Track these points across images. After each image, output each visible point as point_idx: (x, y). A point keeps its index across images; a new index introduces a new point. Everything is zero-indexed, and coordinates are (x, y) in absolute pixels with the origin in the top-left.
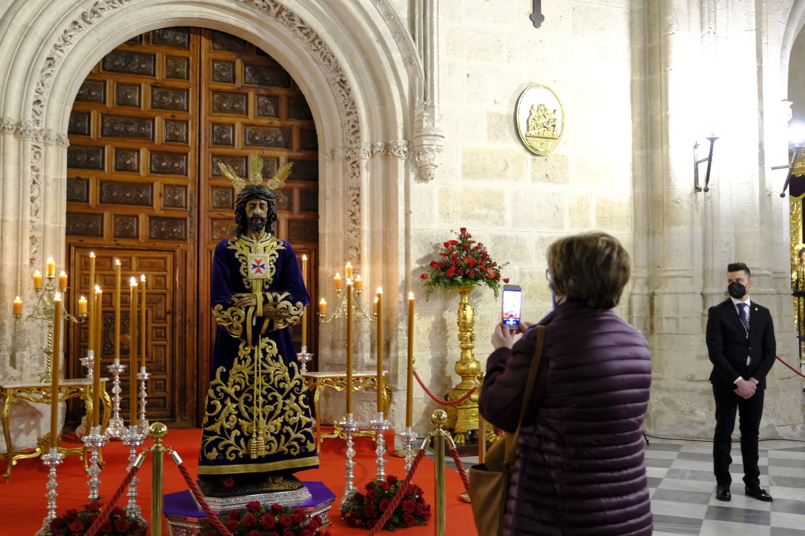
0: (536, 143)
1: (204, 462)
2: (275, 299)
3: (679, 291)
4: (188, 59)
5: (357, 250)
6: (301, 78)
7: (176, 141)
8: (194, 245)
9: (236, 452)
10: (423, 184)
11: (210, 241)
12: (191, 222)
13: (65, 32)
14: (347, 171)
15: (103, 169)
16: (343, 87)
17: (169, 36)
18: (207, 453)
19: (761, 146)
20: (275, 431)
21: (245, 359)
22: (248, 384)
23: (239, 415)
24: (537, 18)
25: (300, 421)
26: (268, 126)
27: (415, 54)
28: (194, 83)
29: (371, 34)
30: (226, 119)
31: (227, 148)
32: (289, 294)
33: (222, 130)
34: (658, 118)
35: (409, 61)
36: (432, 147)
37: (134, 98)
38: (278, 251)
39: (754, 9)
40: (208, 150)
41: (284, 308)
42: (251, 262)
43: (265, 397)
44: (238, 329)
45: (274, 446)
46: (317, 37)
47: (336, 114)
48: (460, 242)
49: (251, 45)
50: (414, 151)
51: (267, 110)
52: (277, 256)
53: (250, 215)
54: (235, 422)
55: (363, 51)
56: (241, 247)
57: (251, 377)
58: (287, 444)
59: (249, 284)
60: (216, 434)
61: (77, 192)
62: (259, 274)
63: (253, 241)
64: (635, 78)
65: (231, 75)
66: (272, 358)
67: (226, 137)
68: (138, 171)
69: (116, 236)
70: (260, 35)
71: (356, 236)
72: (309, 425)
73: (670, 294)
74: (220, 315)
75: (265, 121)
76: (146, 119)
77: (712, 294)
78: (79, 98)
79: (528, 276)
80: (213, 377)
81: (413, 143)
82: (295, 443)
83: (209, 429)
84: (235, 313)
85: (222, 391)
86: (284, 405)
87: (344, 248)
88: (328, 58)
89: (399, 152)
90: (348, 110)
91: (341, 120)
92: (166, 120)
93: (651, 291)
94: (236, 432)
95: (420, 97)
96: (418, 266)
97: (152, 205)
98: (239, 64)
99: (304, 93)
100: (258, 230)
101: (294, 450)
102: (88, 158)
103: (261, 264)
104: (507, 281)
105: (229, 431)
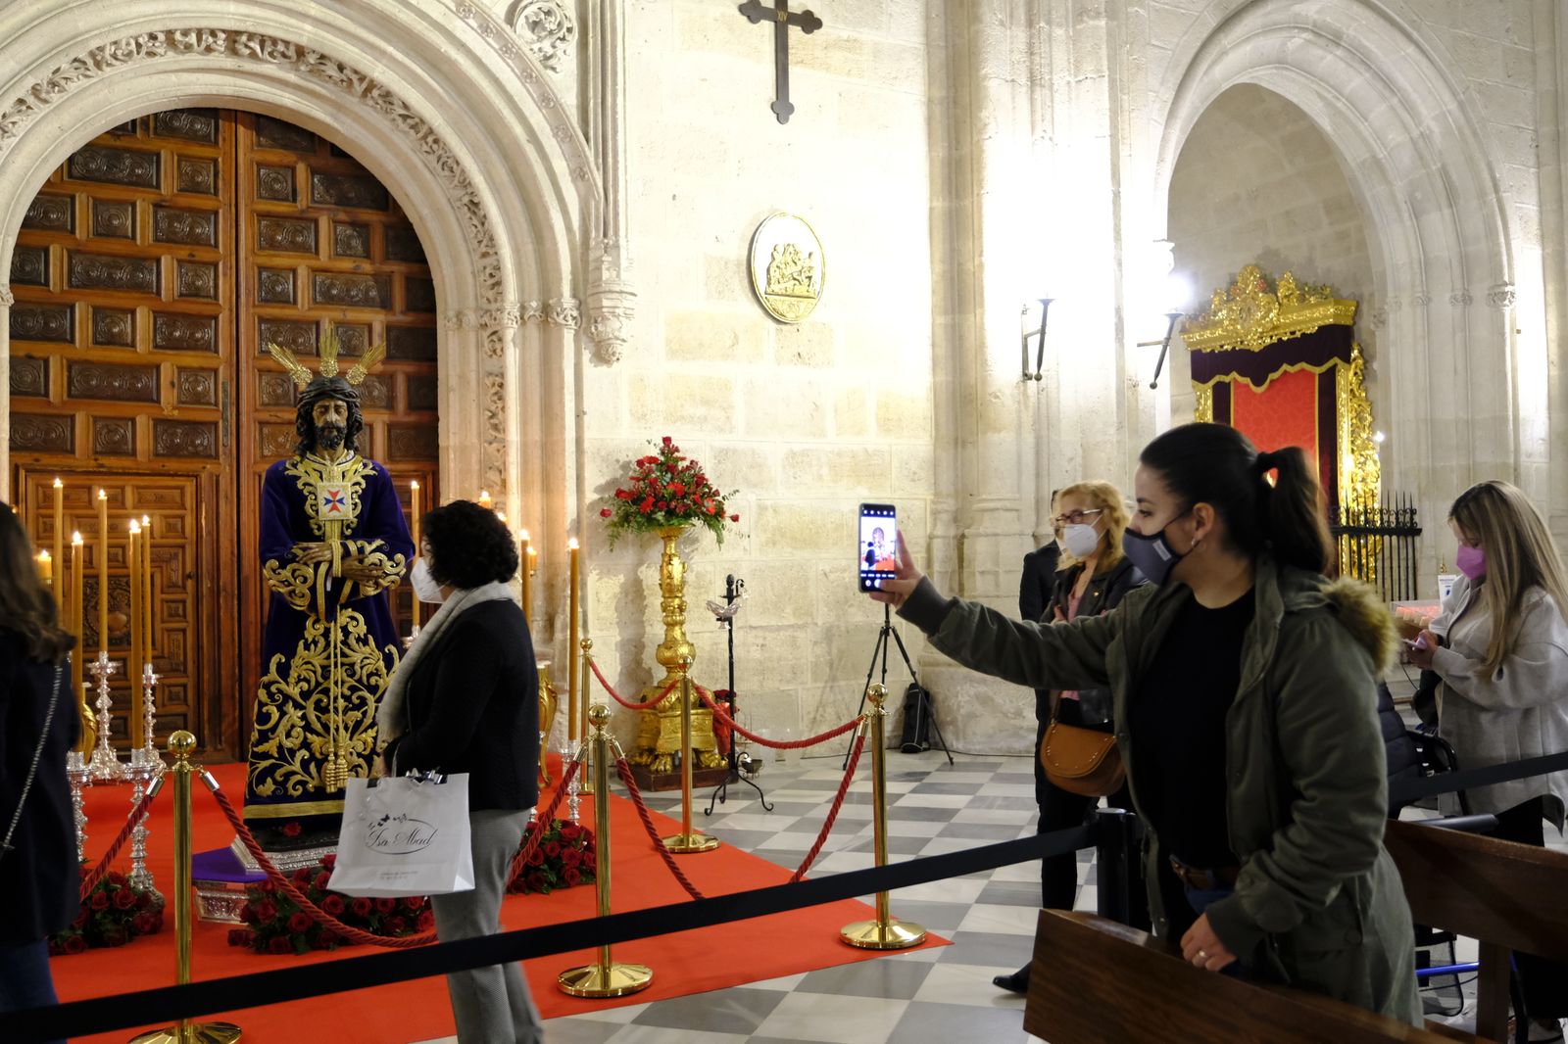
0: (780, 304)
1: (254, 799)
2: (361, 550)
3: (999, 531)
4: (215, 161)
5: (500, 472)
6: (407, 195)
7: (197, 295)
8: (231, 466)
9: (303, 783)
10: (604, 368)
11: (258, 459)
12: (225, 429)
13: (4, 116)
14: (483, 346)
15: (72, 341)
16: (474, 213)
17: (182, 122)
18: (257, 786)
19: (1118, 311)
20: (365, 750)
21: (315, 642)
22: (320, 680)
23: (308, 728)
24: (783, 108)
27: (588, 163)
28: (227, 202)
29: (518, 130)
30: (282, 260)
31: (283, 308)
32: (383, 542)
33: (274, 278)
34: (969, 266)
35: (580, 174)
36: (617, 310)
37: (123, 225)
38: (364, 477)
39: (1107, 106)
40: (251, 310)
41: (375, 564)
42: (323, 495)
43: (347, 699)
44: (303, 596)
45: (363, 773)
46: (431, 131)
47: (465, 256)
48: (662, 459)
49: (322, 141)
50: (589, 316)
51: (349, 247)
52: (364, 486)
53: (320, 424)
54: (301, 739)
55: (506, 157)
56: (306, 472)
57: (325, 669)
59: (319, 528)
60: (272, 757)
61: (29, 379)
62: (334, 514)
63: (325, 462)
64: (935, 204)
65: (290, 188)
66: (358, 639)
67: (283, 290)
68: (133, 345)
69: (96, 453)
70: (336, 125)
71: (498, 451)
73: (987, 535)
74: (275, 578)
75: (347, 264)
76: (145, 259)
78: (28, 224)
79: (771, 510)
80: (266, 671)
81: (586, 304)
83: (260, 749)
84: (297, 573)
85: (280, 691)
87: (480, 470)
88: (449, 165)
89: (564, 318)
90: (484, 249)
91: (472, 264)
92: (179, 261)
93: (960, 532)
94: (304, 754)
95: (597, 230)
96: (596, 496)
97: (158, 401)
98: (302, 170)
99: (411, 220)
100: (332, 446)
102: (46, 324)
103: (338, 498)
104: (735, 519)
105: (292, 752)
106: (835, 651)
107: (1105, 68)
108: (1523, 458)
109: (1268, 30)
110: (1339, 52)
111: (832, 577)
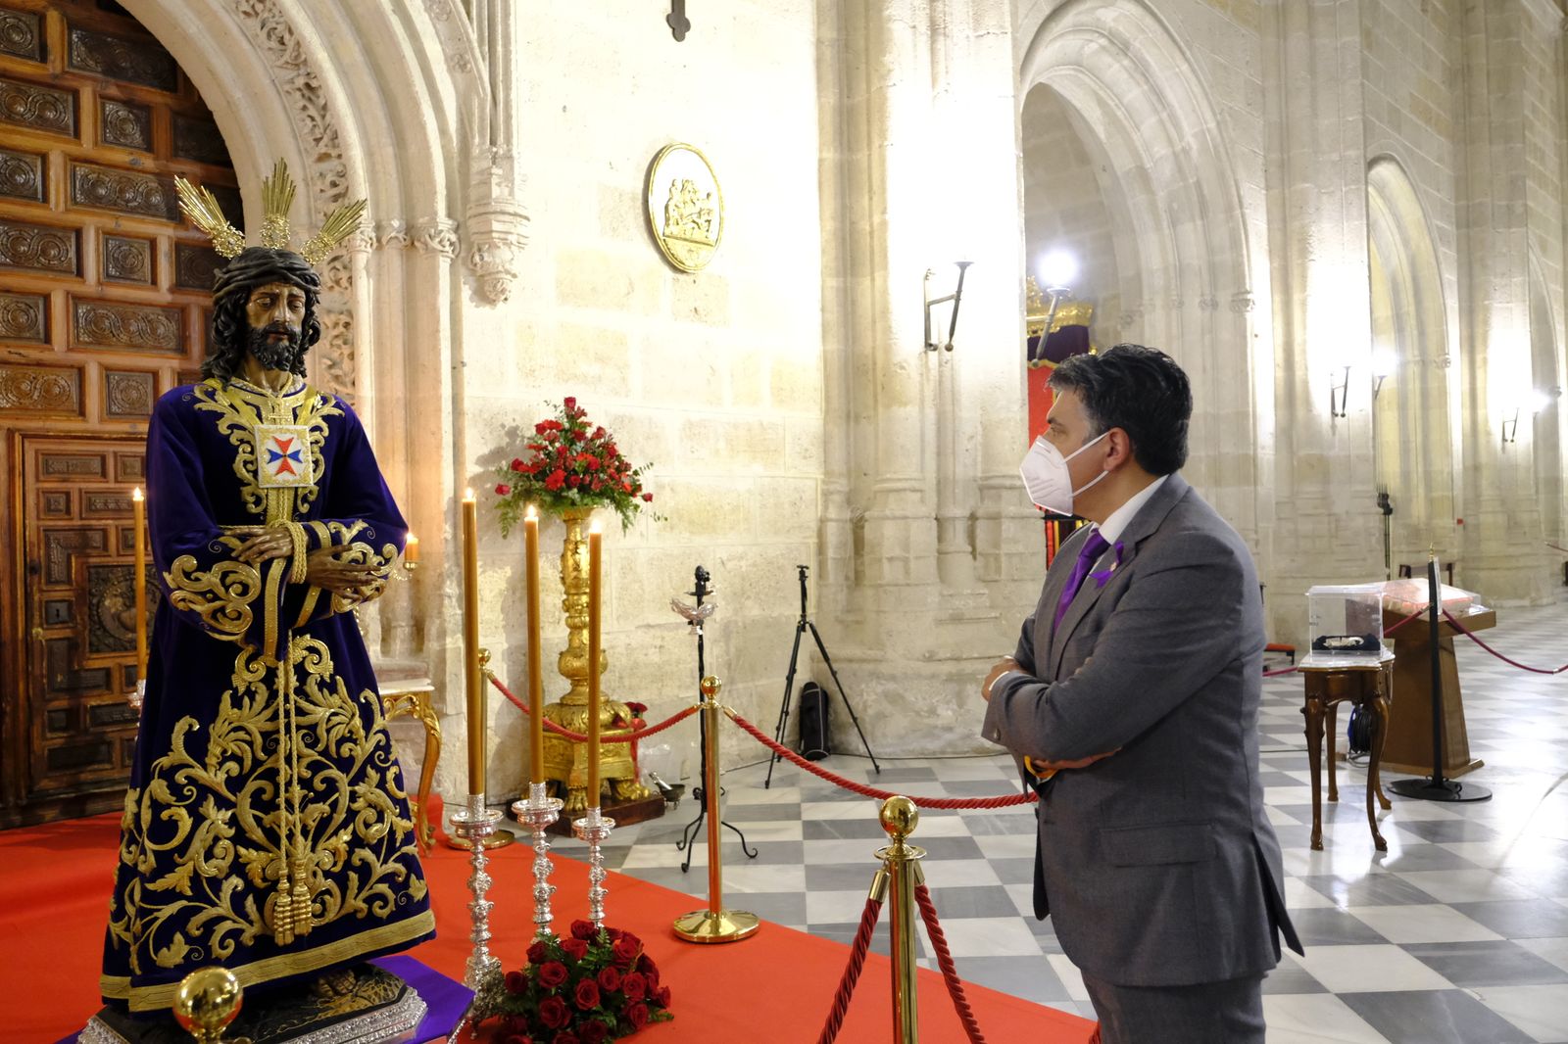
0: (679, 249)
1: (151, 974)
3: (908, 514)
9: (234, 934)
10: (486, 309)
16: (311, 101)
18: (156, 952)
20: (335, 864)
21: (251, 694)
22: (261, 755)
23: (241, 838)
24: (678, 23)
25: (392, 832)
26: (128, 169)
27: (472, 49)
30: (25, 139)
31: (27, 205)
32: (366, 525)
33: (14, 163)
35: (459, 63)
36: (510, 237)
38: (326, 418)
39: (1011, 64)
41: (357, 562)
42: (265, 445)
43: (305, 783)
44: (239, 617)
45: (333, 903)
48: (565, 423)
50: (471, 242)
51: (124, 133)
52: (326, 433)
53: (260, 324)
54: (230, 859)
55: (359, 31)
56: (232, 406)
57: (270, 741)
58: (364, 894)
59: (258, 501)
60: (181, 896)
62: (286, 475)
63: (264, 392)
64: (825, 155)
65: (36, 41)
66: (322, 685)
67: (27, 182)
72: (409, 838)
73: (895, 518)
74: (188, 584)
75: (120, 156)
77: (954, 519)
79: (668, 489)
80: (166, 749)
81: (466, 228)
82: (383, 888)
83: (159, 885)
84: (231, 578)
85: (191, 780)
86: (353, 797)
88: (279, 33)
89: (440, 242)
90: (322, 148)
91: (304, 168)
93: (857, 515)
94: (236, 882)
95: (482, 136)
96: (478, 470)
98: (54, 20)
99: (211, 107)
100: (277, 366)
101: (382, 904)
103: (290, 451)
104: (648, 498)
105: (216, 883)
106: (732, 650)
107: (1008, 25)
108: (1259, 451)
109: (1078, 29)
110: (1126, 62)
111: (730, 565)
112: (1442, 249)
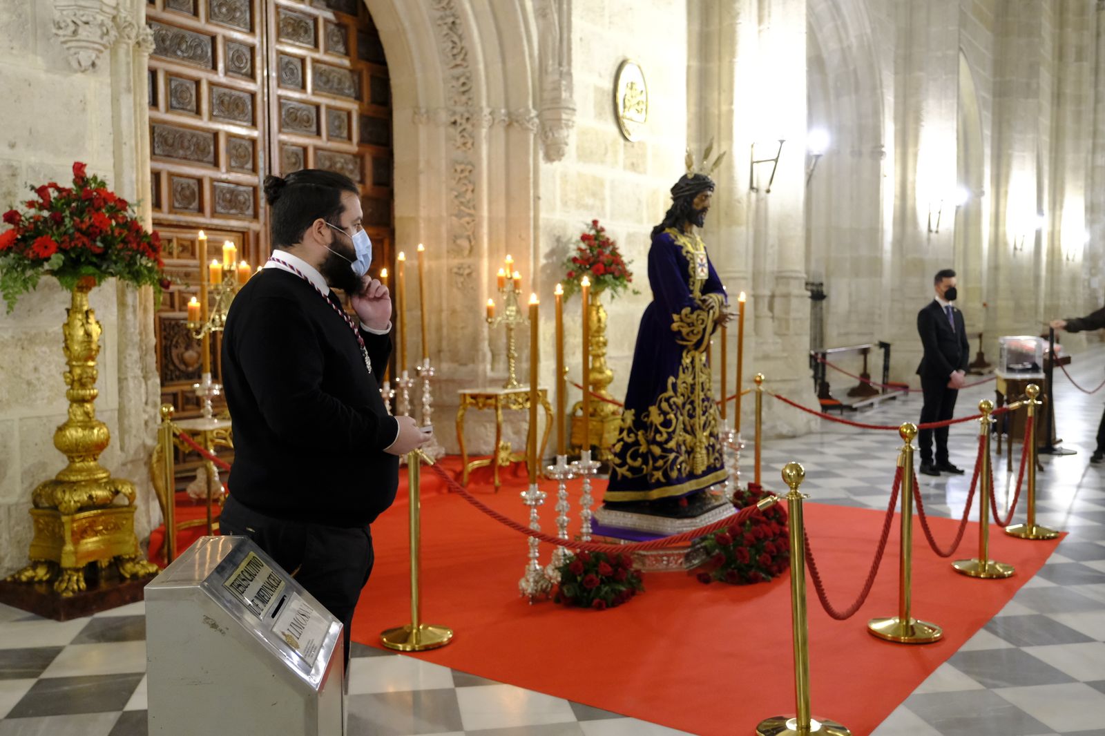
0: (629, 127)
5: (470, 240)
7: (239, 73)
10: (551, 165)
14: (453, 139)
16: (455, 32)
26: (337, 67)
30: (294, 49)
31: (296, 91)
35: (542, 14)
36: (569, 122)
40: (277, 91)
42: (697, 260)
45: (706, 459)
47: (437, 65)
48: (594, 235)
54: (683, 437)
56: (684, 243)
59: (693, 285)
60: (675, 451)
62: (700, 275)
64: (692, 63)
68: (198, 112)
69: (174, 208)
71: (471, 223)
74: (685, 319)
75: (335, 59)
80: (666, 389)
81: (544, 116)
82: (718, 455)
83: (668, 446)
84: (698, 317)
85: (674, 403)
86: (710, 415)
89: (531, 124)
90: (458, 61)
91: (444, 73)
92: (226, 41)
95: (554, 60)
97: (218, 165)
103: (702, 263)
112: (985, 113)
